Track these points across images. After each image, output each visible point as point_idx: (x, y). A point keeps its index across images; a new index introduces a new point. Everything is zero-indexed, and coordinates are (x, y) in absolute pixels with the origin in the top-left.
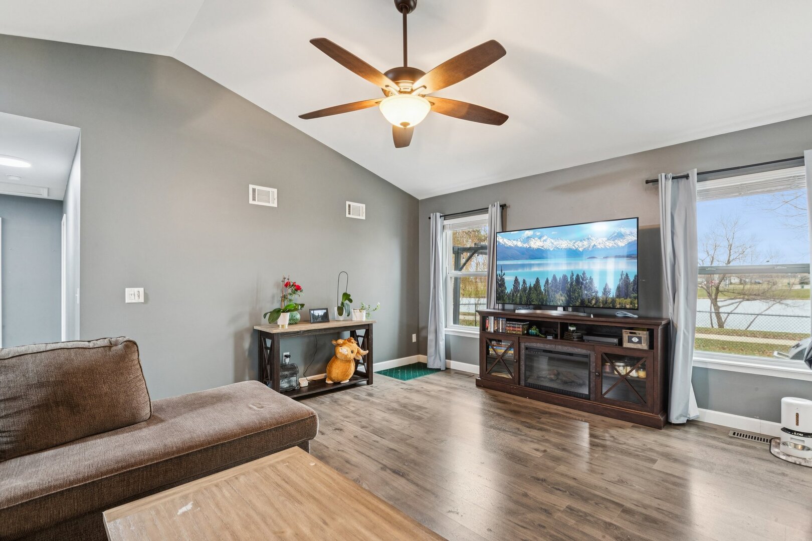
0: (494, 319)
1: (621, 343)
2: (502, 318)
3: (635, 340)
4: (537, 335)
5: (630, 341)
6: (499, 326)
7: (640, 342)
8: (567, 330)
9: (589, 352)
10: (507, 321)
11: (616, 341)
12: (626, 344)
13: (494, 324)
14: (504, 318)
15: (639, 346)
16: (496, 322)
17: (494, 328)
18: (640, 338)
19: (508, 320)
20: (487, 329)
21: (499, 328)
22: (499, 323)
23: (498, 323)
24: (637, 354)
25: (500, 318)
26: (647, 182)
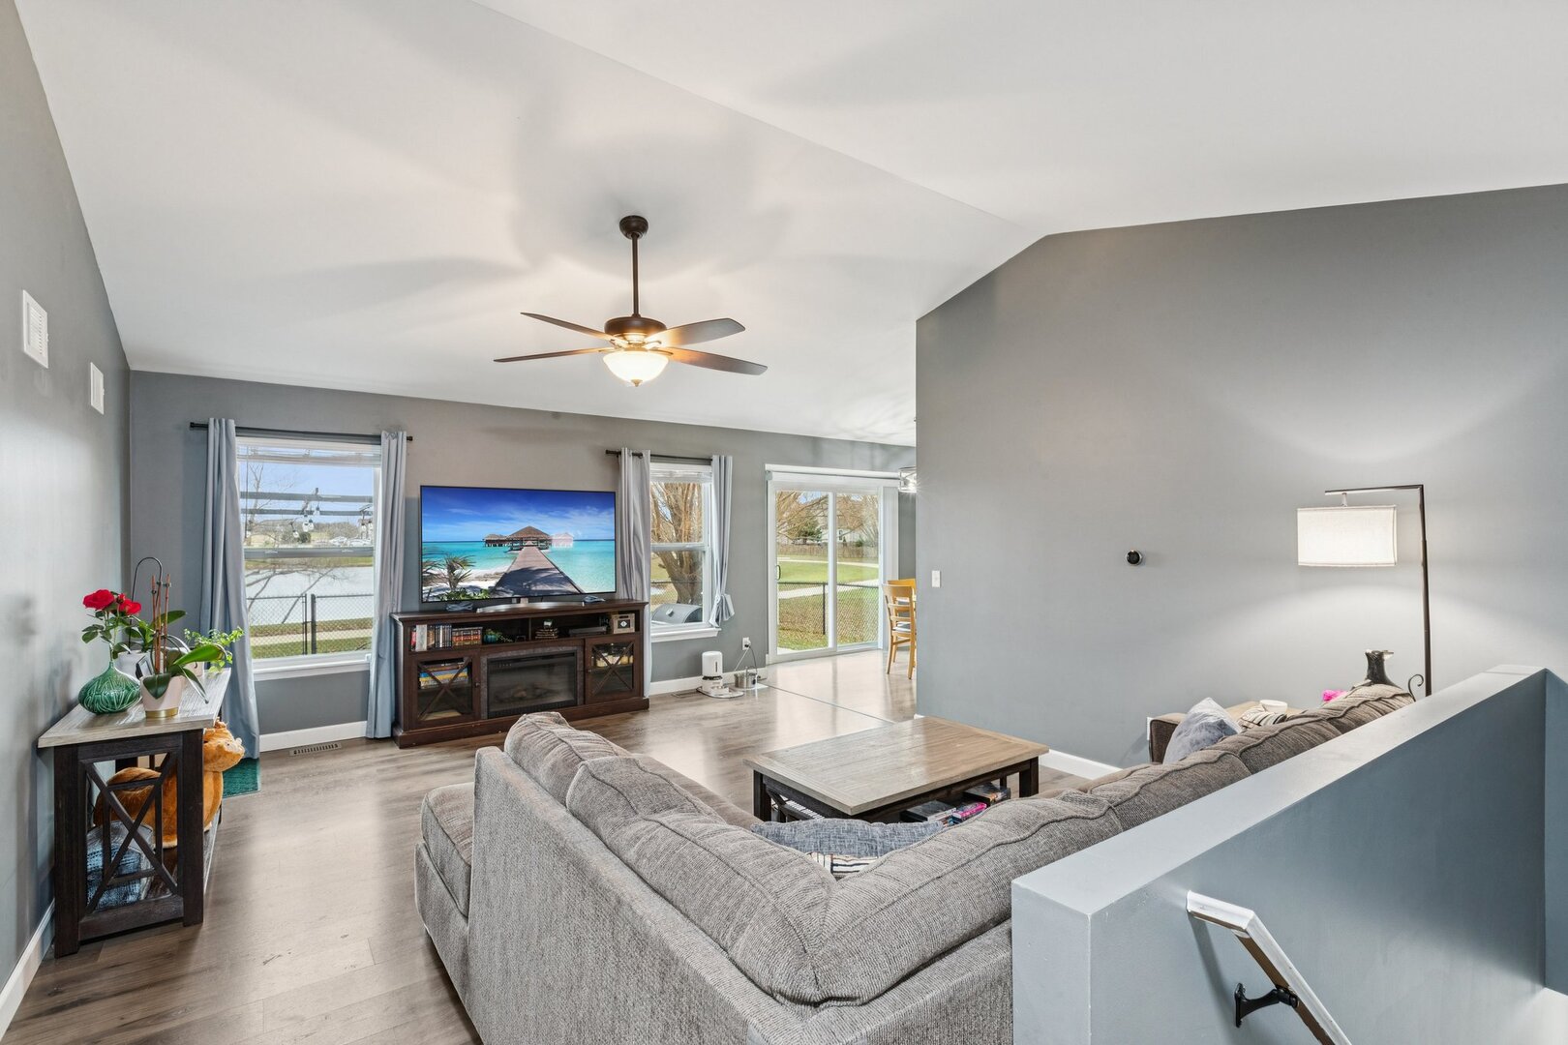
0: (428, 629)
1: (609, 630)
2: (443, 625)
3: (624, 624)
4: (499, 641)
5: (620, 627)
6: (439, 638)
7: (628, 626)
8: (542, 626)
9: (575, 648)
10: (453, 627)
11: (604, 629)
12: (616, 631)
13: (428, 636)
14: (448, 624)
15: (627, 631)
16: (431, 632)
17: (428, 643)
18: (628, 622)
19: (455, 626)
20: (414, 647)
21: (439, 642)
22: (439, 634)
23: (436, 635)
24: (626, 639)
25: (440, 625)
26: (608, 452)
